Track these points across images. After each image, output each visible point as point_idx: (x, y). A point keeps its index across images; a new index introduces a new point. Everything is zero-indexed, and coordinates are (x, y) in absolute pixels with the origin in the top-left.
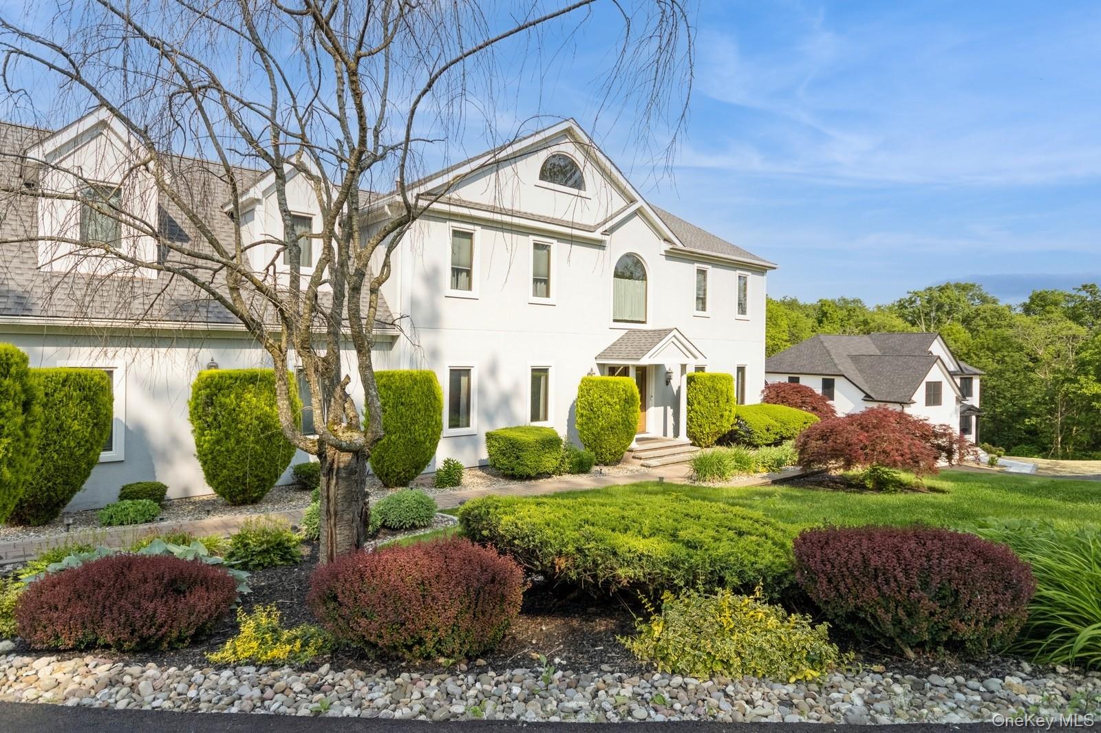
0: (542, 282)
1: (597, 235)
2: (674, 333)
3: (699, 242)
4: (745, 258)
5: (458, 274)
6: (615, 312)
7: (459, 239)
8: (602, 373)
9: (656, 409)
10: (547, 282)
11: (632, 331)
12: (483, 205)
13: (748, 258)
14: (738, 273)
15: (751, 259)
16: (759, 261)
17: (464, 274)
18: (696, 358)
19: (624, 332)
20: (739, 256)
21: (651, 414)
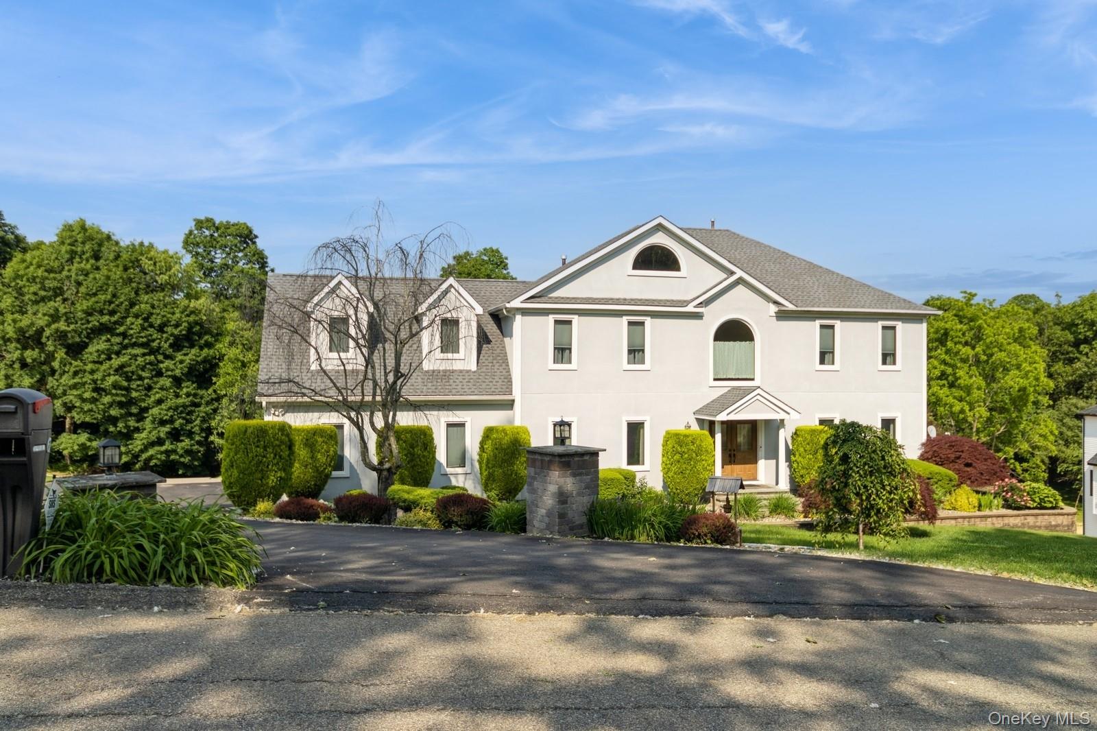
0: (636, 352)
1: (690, 308)
2: (759, 391)
3: (827, 297)
4: (887, 308)
5: (562, 352)
6: (715, 372)
7: (560, 326)
8: (702, 428)
9: (766, 459)
10: (643, 351)
11: (734, 388)
12: (578, 298)
13: (892, 308)
14: (880, 324)
15: (897, 308)
16: (908, 309)
17: (567, 351)
18: (789, 414)
19: (726, 390)
20: (878, 308)
21: (762, 463)
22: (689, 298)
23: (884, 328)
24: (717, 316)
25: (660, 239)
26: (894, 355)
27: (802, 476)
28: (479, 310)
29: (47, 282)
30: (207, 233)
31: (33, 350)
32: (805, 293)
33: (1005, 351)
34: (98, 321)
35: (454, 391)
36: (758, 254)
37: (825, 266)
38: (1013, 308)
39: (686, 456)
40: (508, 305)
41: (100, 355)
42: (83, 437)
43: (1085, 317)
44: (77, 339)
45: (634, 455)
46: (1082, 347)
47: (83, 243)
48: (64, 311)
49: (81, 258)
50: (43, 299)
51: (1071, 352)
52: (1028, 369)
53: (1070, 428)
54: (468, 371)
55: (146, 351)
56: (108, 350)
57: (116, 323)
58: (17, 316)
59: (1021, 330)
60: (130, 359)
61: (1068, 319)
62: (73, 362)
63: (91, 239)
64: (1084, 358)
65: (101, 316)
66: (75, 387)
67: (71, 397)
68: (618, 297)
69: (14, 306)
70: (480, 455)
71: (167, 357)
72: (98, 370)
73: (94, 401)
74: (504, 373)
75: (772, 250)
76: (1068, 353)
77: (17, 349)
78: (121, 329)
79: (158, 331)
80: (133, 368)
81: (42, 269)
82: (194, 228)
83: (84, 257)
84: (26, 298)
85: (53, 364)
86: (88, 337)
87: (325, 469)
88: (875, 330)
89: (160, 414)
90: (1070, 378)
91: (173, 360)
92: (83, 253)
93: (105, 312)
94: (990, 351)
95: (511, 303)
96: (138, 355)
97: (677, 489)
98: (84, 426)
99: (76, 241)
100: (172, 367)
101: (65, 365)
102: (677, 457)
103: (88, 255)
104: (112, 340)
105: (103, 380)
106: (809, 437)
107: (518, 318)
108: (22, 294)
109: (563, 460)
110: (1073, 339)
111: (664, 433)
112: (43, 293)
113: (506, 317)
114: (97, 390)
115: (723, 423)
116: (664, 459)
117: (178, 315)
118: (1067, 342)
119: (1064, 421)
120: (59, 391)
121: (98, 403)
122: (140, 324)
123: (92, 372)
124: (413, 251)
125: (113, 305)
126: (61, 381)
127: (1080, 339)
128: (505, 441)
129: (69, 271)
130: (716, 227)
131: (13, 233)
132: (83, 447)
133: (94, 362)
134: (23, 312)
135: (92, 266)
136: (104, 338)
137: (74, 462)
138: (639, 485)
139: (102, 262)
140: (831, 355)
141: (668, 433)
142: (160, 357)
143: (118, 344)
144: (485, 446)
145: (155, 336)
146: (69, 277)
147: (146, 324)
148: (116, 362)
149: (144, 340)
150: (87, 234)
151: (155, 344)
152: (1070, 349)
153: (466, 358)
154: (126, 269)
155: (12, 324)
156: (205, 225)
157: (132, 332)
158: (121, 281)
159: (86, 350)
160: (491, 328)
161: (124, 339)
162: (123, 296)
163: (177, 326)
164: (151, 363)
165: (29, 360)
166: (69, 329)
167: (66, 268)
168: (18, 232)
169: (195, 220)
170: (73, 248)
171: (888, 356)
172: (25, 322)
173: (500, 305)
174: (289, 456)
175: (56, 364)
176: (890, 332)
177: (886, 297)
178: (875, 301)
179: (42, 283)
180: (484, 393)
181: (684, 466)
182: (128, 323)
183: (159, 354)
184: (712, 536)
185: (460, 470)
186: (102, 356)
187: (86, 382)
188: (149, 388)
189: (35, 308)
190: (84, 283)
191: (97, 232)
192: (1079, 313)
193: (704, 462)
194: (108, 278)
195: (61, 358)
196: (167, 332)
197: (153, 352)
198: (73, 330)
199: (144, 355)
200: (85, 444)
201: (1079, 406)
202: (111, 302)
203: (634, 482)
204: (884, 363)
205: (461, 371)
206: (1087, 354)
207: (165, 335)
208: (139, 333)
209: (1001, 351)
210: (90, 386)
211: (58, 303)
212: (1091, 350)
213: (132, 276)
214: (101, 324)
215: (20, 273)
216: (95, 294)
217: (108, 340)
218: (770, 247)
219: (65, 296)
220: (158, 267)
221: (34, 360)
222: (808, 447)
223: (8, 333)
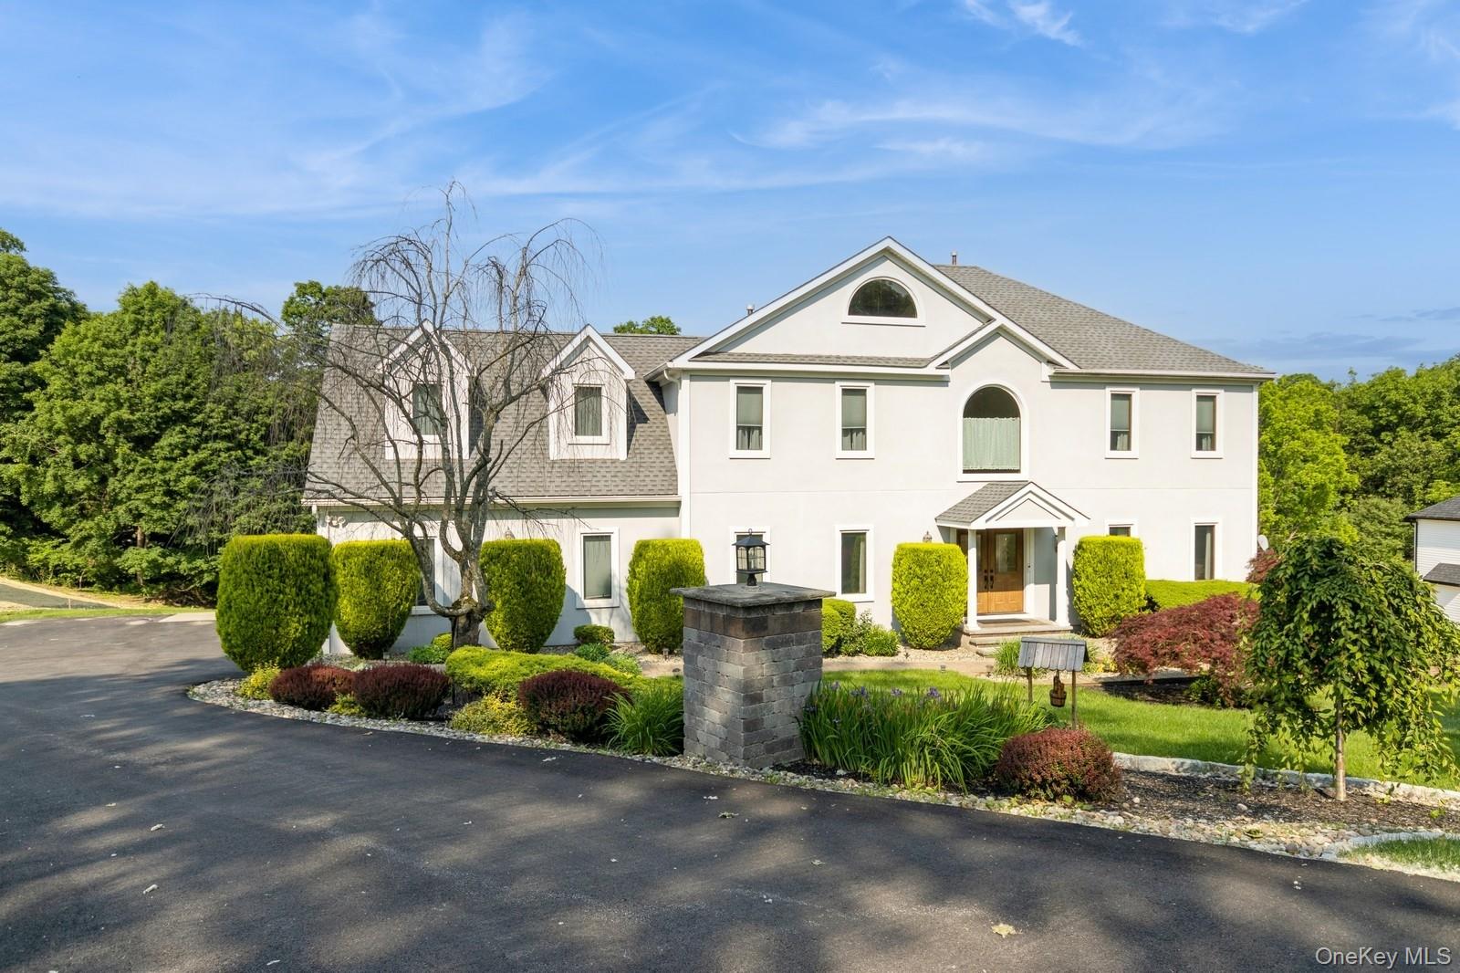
0: (854, 433)
1: (931, 370)
2: (1030, 487)
3: (1121, 356)
4: (1205, 371)
5: (749, 432)
6: (966, 461)
7: (744, 396)
8: (947, 540)
9: (1036, 583)
10: (864, 431)
11: (992, 483)
12: (771, 356)
13: (1211, 370)
14: (1195, 392)
15: (1218, 370)
16: (1235, 371)
17: (756, 432)
18: (1073, 519)
19: (981, 485)
20: (1192, 370)
21: (1030, 589)
22: (929, 355)
23: (1200, 398)
24: (967, 381)
25: (887, 271)
26: (1212, 436)
27: (1090, 608)
28: (630, 373)
29: (105, 359)
30: (312, 301)
31: (89, 444)
32: (1089, 350)
33: (1298, 439)
34: (170, 408)
35: (593, 489)
36: (1020, 298)
37: (1112, 314)
38: (1307, 386)
39: (929, 580)
40: (670, 365)
41: (173, 450)
42: (155, 553)
43: (1387, 398)
44: (146, 431)
45: (852, 579)
46: (1383, 435)
47: (151, 310)
48: (126, 395)
49: (149, 329)
50: (101, 381)
51: (1369, 441)
52: (1327, 461)
53: (1369, 534)
54: (613, 461)
55: (230, 445)
56: (183, 443)
57: (192, 410)
58: (68, 402)
59: (1317, 413)
60: (211, 455)
61: (1366, 401)
62: (139, 458)
63: (161, 305)
64: (1387, 449)
65: (174, 401)
66: (140, 490)
67: (138, 502)
68: (827, 354)
69: (64, 390)
70: (630, 583)
71: (257, 452)
72: (170, 468)
73: (165, 507)
74: (666, 464)
75: (1037, 293)
76: (1365, 442)
77: (68, 442)
78: (199, 418)
79: (247, 420)
80: (214, 466)
81: (99, 343)
82: (295, 295)
83: (152, 328)
84: (79, 379)
85: (115, 461)
86: (158, 427)
87: (399, 605)
88: (1187, 400)
89: (249, 523)
90: (1369, 473)
91: (266, 455)
92: (152, 323)
93: (178, 396)
94: (1279, 440)
95: (675, 361)
96: (220, 451)
97: (914, 628)
98: (155, 537)
99: (143, 308)
100: (263, 464)
101: (129, 463)
102: (915, 582)
103: (157, 325)
104: (188, 431)
105: (177, 480)
106: (1100, 553)
107: (685, 383)
108: (76, 374)
109: (754, 615)
110: (1371, 426)
111: (895, 549)
112: (101, 373)
113: (670, 384)
114: (169, 493)
115: (979, 532)
116: (896, 585)
117: (270, 400)
118: (1365, 429)
119: (1363, 525)
120: (122, 495)
121: (171, 510)
122: (223, 412)
123: (164, 471)
124: (512, 267)
125: (187, 388)
126: (124, 482)
127: (1381, 425)
128: (665, 562)
129: (134, 345)
130: (959, 263)
131: (68, 300)
132: (154, 565)
133: (166, 459)
134: (75, 396)
135: (162, 338)
136: (178, 429)
137: (147, 582)
138: (860, 623)
139: (176, 334)
140: (1126, 436)
141: (900, 548)
142: (250, 453)
143: (196, 436)
144: (637, 570)
145: (241, 427)
146: (132, 353)
147: (231, 411)
148: (192, 459)
149: (228, 431)
150: (156, 300)
151: (242, 436)
152: (1368, 437)
153: (611, 442)
154: (205, 343)
155: (62, 412)
156: (309, 291)
157: (211, 421)
158: (197, 357)
159: (156, 444)
160: (648, 400)
161: (203, 430)
162: (200, 376)
163: (270, 413)
164: (238, 460)
165: (83, 457)
166: (135, 418)
167: (130, 342)
168: (74, 299)
169: (296, 284)
170: (139, 317)
171: (1205, 439)
172: (77, 408)
173: (660, 366)
174: (324, 590)
175: (119, 462)
176: (1208, 404)
177: (1201, 355)
178: (1187, 361)
179: (100, 361)
180: (638, 492)
181: (926, 595)
182: (207, 410)
183: (248, 448)
184: (1072, 784)
185: (602, 602)
186: (175, 452)
187: (155, 483)
188: (236, 492)
189: (91, 391)
190: (152, 360)
191: (170, 298)
192: (1381, 393)
193: (954, 590)
194: (181, 353)
195: (124, 454)
196: (257, 422)
197: (240, 446)
198: (139, 419)
199: (228, 449)
200: (157, 561)
201: (1381, 507)
202: (185, 384)
203: (853, 619)
204: (1199, 447)
205: (604, 461)
206: (1390, 444)
207: (254, 425)
208: (222, 422)
209: (1293, 439)
210: (161, 489)
211: (119, 385)
212: (1394, 439)
213: (213, 352)
214: (173, 411)
215: (71, 349)
216: (166, 374)
217: (183, 432)
218: (1036, 290)
219: (129, 377)
220: (245, 341)
221: (90, 456)
222: (1100, 567)
223: (55, 423)
